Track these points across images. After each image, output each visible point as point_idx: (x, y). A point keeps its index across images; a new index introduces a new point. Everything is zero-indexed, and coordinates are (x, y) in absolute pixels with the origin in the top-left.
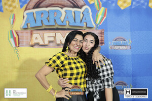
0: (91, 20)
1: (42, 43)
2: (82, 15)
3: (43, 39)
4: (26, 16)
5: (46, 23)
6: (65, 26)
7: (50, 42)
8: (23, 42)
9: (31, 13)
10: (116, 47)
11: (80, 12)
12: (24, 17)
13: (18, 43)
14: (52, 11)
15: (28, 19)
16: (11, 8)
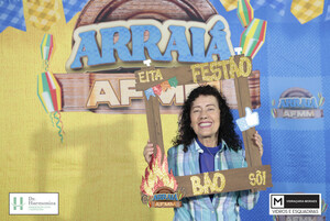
0: (228, 50)
1: (114, 102)
2: (207, 38)
3: (118, 94)
4: (78, 40)
5: (124, 56)
6: (168, 62)
7: (133, 100)
8: (72, 100)
9: (90, 33)
10: (287, 113)
11: (203, 30)
12: (74, 42)
13: (61, 103)
14: (138, 27)
15: (82, 47)
16: (44, 22)
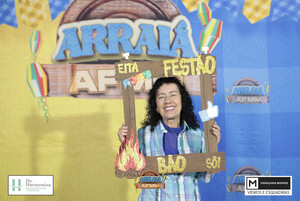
0: (190, 45)
1: (93, 89)
2: (172, 35)
3: (96, 82)
4: (62, 36)
5: (101, 49)
6: (138, 55)
7: (109, 87)
8: (57, 87)
9: (72, 30)
10: (239, 99)
11: (169, 28)
12: (58, 37)
13: (47, 89)
14: (114, 25)
15: (66, 42)
16: (33, 20)
